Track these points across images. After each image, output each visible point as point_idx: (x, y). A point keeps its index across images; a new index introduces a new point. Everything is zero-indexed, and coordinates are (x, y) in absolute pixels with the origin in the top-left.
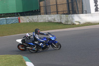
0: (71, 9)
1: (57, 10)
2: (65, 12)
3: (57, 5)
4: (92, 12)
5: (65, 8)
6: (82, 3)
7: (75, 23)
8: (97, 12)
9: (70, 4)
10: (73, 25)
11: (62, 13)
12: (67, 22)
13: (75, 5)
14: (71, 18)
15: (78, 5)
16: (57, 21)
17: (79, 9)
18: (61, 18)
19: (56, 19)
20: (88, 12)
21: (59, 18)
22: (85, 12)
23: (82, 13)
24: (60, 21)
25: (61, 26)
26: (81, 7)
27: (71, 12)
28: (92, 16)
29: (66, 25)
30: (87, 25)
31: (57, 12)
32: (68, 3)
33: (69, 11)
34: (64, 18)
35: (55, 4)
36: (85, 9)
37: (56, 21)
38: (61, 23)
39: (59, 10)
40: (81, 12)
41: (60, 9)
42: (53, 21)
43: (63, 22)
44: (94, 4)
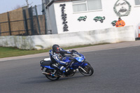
0: (29, 28)
1: (10, 29)
2: (21, 33)
3: (9, 22)
4: (59, 33)
5: (21, 26)
6: (45, 20)
7: (36, 47)
8: (66, 32)
9: (28, 21)
10: (33, 50)
11: (17, 33)
12: (25, 46)
13: (35, 23)
14: (29, 41)
15: (40, 23)
16: (11, 45)
17: (41, 29)
18: (16, 41)
19: (9, 43)
20: (53, 32)
21: (13, 41)
22: (49, 32)
23: (46, 33)
24: (14, 45)
25: (15, 52)
26: (44, 25)
27: (30, 32)
28: (59, 37)
29: (23, 51)
31: (10, 33)
32: (26, 20)
33: (27, 30)
34: (20, 41)
35: (7, 21)
37: (9, 46)
38: (15, 48)
39: (13, 30)
40: (44, 32)
41: (14, 28)
42: (4, 45)
43: (19, 46)
44: (62, 21)
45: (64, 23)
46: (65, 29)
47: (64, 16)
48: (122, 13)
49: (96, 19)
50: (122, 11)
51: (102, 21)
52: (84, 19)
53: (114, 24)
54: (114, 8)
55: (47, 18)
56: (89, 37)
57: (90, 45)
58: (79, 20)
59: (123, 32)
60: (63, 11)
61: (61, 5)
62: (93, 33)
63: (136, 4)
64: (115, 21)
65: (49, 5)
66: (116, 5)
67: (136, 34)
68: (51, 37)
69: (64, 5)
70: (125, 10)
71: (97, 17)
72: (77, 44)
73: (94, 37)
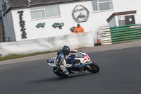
4: (17, 40)
6: (3, 27)
8: (24, 39)
20: (12, 39)
22: (7, 39)
23: (4, 41)
26: (2, 32)
28: (17, 45)
30: (12, 58)
36: (7, 35)
40: (2, 40)
44: (20, 28)
45: (22, 30)
46: (24, 36)
47: (22, 23)
48: (80, 19)
49: (55, 26)
50: (80, 17)
51: (60, 27)
52: (42, 25)
53: (72, 30)
54: (73, 14)
55: (5, 26)
56: (47, 43)
57: (49, 52)
58: (38, 26)
59: (81, 38)
60: (21, 17)
61: (19, 12)
62: (52, 40)
63: (94, 10)
64: (74, 28)
65: (7, 12)
66: (74, 11)
67: (94, 40)
68: (9, 45)
69: (22, 12)
70: (84, 16)
71: (56, 24)
72: (36, 51)
73: (53, 44)
